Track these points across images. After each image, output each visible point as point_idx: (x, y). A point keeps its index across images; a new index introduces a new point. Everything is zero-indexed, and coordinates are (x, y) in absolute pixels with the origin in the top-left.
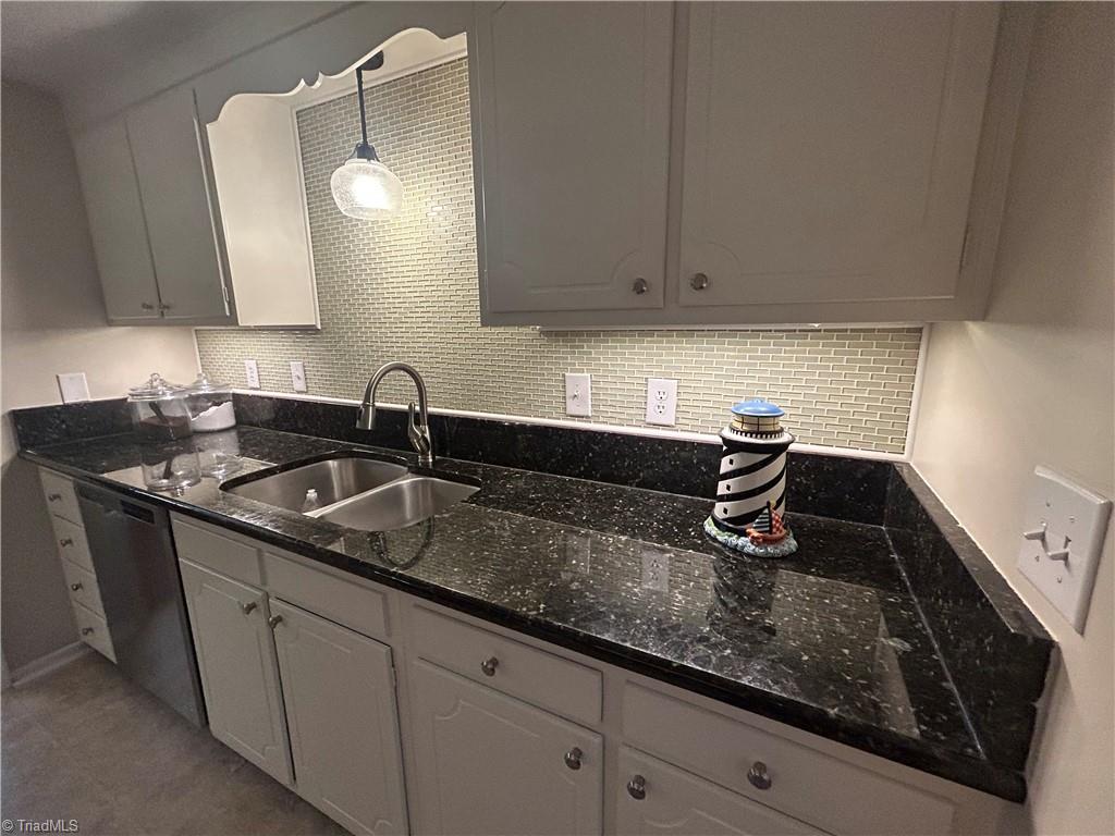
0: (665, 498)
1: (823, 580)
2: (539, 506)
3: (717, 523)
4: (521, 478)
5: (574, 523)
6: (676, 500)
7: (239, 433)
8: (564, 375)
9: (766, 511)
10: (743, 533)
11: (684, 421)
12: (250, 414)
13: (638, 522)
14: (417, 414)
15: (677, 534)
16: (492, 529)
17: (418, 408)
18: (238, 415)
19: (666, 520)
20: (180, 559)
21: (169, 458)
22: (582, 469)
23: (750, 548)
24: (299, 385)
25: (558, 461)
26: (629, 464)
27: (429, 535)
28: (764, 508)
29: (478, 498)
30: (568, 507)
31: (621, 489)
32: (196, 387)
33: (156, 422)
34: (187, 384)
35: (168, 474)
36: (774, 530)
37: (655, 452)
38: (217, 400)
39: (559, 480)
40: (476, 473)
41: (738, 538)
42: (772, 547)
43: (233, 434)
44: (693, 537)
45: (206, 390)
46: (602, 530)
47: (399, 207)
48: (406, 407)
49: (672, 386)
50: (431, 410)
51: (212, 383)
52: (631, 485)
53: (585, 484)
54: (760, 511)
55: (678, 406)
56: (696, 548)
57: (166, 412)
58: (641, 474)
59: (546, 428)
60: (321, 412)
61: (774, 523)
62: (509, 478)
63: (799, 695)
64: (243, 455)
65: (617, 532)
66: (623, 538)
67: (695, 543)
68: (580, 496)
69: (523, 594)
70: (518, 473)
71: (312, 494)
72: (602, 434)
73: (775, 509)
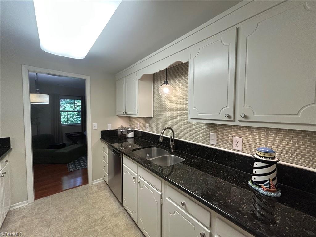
0: (237, 172)
1: (287, 207)
2: (200, 167)
3: (252, 182)
4: (196, 159)
5: (208, 173)
6: (241, 173)
7: (135, 139)
8: (209, 133)
9: (268, 181)
10: (260, 187)
11: (244, 150)
12: (137, 135)
13: (227, 177)
14: (172, 139)
15: (239, 183)
16: (187, 171)
17: (172, 138)
18: (135, 134)
19: (236, 178)
20: (123, 164)
21: (122, 143)
22: (213, 159)
23: (262, 192)
24: (148, 129)
25: (206, 156)
26: (227, 160)
27: (172, 169)
28: (268, 180)
29: (185, 162)
30: (208, 169)
31: (224, 166)
32: (129, 128)
33: (121, 135)
34: (127, 127)
35: (122, 146)
36: (271, 188)
37: (236, 158)
38: (131, 131)
39: (207, 161)
40: (185, 156)
41: (258, 188)
42: (270, 193)
43: (133, 139)
44: (244, 184)
45: (130, 129)
46: (216, 177)
47: (172, 93)
48: (169, 137)
49: (240, 139)
50: (175, 138)
51: (131, 128)
52: (228, 166)
53: (214, 163)
54: (266, 181)
55: (243, 145)
56: (244, 187)
57: (123, 133)
58: (231, 164)
59: (204, 147)
60: (151, 136)
61: (271, 185)
62: (193, 158)
63: (265, 233)
64: (134, 143)
65: (220, 178)
66: (222, 180)
67: (244, 186)
68: (212, 166)
69: (192, 187)
70: (195, 157)
71: (148, 155)
72: (219, 150)
73: (272, 181)
